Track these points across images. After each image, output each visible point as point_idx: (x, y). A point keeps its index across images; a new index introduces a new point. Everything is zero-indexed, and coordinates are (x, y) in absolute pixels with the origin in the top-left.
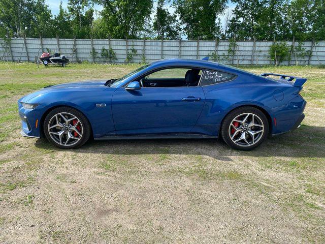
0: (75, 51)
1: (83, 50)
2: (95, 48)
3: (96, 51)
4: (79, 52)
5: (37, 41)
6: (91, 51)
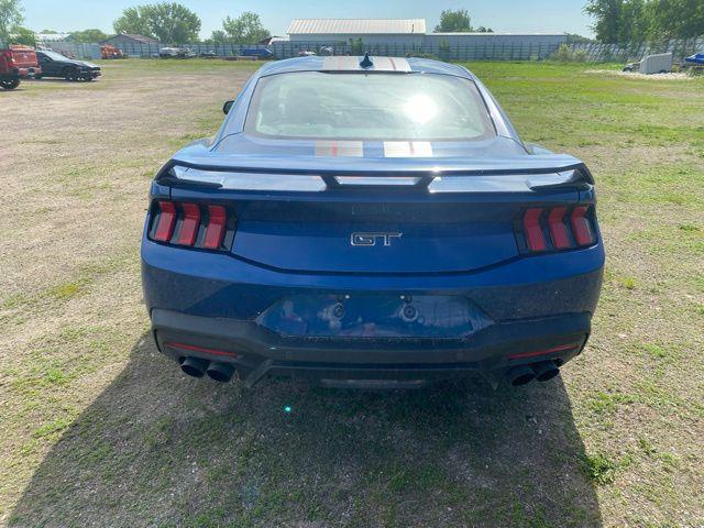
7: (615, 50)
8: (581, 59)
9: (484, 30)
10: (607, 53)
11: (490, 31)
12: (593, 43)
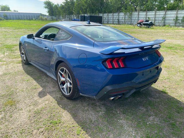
0: (164, 18)
1: (169, 18)
2: (178, 16)
3: (178, 18)
4: (166, 19)
5: (144, 13)
6: (175, 18)
7: (54, 17)
8: (46, 20)
9: (15, 11)
10: (52, 18)
11: (17, 11)
12: (48, 16)
